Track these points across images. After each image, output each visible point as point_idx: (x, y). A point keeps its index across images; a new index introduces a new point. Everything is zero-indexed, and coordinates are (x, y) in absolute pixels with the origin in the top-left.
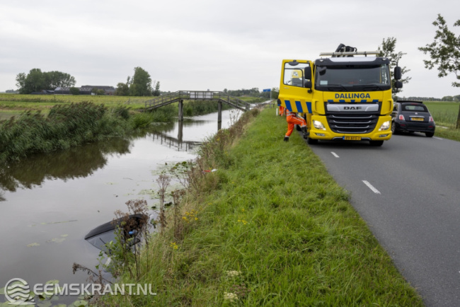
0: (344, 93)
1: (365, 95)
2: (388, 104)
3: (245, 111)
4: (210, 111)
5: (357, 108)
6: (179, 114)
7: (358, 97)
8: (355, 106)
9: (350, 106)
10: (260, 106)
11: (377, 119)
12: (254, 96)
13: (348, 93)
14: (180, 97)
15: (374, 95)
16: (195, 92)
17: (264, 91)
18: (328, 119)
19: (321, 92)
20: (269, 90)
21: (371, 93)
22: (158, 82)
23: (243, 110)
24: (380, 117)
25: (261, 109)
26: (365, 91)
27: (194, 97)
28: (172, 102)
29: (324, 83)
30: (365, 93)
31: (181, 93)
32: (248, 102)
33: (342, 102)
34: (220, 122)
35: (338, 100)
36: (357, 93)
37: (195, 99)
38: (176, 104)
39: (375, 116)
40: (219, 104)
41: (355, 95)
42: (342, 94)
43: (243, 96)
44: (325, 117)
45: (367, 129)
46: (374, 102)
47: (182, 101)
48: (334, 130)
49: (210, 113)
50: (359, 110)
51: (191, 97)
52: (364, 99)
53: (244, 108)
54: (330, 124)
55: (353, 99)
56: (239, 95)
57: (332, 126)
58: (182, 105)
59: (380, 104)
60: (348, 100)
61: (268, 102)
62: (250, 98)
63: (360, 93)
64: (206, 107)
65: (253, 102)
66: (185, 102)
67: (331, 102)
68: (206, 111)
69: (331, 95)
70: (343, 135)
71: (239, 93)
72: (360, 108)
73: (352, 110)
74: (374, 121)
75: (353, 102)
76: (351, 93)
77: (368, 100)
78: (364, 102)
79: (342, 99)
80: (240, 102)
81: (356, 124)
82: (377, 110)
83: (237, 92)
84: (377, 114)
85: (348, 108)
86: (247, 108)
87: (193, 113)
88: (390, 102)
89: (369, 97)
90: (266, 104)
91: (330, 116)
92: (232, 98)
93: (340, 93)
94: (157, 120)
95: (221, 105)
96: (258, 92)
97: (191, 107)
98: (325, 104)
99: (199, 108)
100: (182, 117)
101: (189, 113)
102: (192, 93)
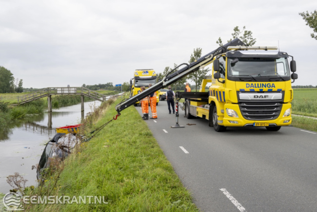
0: (254, 83)
1: (271, 85)
2: (290, 92)
3: (103, 101)
4: (73, 103)
5: (265, 97)
6: (49, 106)
7: (265, 87)
8: (263, 94)
9: (259, 95)
10: (114, 97)
11: (281, 107)
12: (109, 89)
13: (257, 83)
14: (48, 92)
15: (278, 85)
16: (62, 88)
17: (117, 85)
18: (241, 107)
19: (234, 82)
20: (120, 85)
21: (276, 83)
22: (21, 80)
23: (100, 100)
24: (284, 105)
25: (115, 100)
26: (270, 81)
27: (60, 92)
28: (41, 97)
29: (235, 73)
30: (271, 83)
31: (48, 89)
32: (104, 94)
33: (252, 91)
34: (83, 111)
35: (248, 89)
36: (264, 83)
37: (62, 94)
38: (45, 98)
39: (279, 104)
40: (82, 97)
41: (263, 84)
42: (252, 84)
43: (99, 90)
44: (237, 105)
45: (274, 116)
46: (279, 91)
47: (50, 96)
48: (246, 117)
49: (73, 105)
50: (267, 98)
51: (58, 92)
52: (271, 88)
53: (102, 99)
54: (242, 112)
55: (262, 88)
56: (96, 90)
57: (244, 114)
58: (51, 99)
59: (283, 92)
60: (257, 89)
61: (120, 94)
62: (106, 92)
63: (267, 83)
64: (69, 100)
65: (109, 94)
66: (53, 96)
67: (243, 91)
68: (69, 103)
69: (242, 85)
70: (253, 122)
71: (96, 87)
72: (267, 96)
73: (261, 99)
74: (278, 109)
75: (261, 91)
76: (259, 83)
77: (274, 89)
78: (270, 91)
79: (252, 88)
80: (98, 94)
81: (263, 111)
82: (281, 98)
83: (94, 86)
84: (281, 102)
85: (258, 97)
86: (104, 99)
87: (59, 105)
88: (291, 91)
89: (275, 87)
90: (119, 96)
91: (242, 105)
92: (91, 92)
93: (250, 83)
94: (29, 112)
95: (84, 98)
96: (112, 86)
97: (57, 101)
98: (238, 92)
99: (64, 101)
100: (51, 109)
101: (56, 106)
102: (58, 89)
